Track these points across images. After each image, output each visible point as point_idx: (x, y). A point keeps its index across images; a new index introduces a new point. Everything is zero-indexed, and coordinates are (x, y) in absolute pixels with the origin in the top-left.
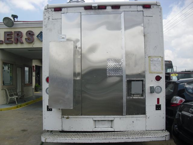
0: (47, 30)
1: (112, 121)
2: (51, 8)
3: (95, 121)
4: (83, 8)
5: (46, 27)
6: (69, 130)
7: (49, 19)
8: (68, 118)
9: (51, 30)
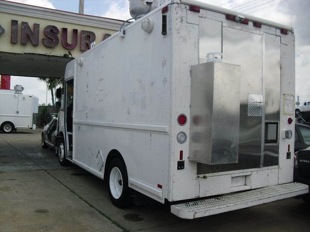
0: (180, 38)
1: (246, 176)
2: (185, 4)
3: (232, 178)
4: (224, 16)
5: (178, 33)
6: (204, 196)
7: (182, 20)
8: (205, 177)
9: (185, 40)
